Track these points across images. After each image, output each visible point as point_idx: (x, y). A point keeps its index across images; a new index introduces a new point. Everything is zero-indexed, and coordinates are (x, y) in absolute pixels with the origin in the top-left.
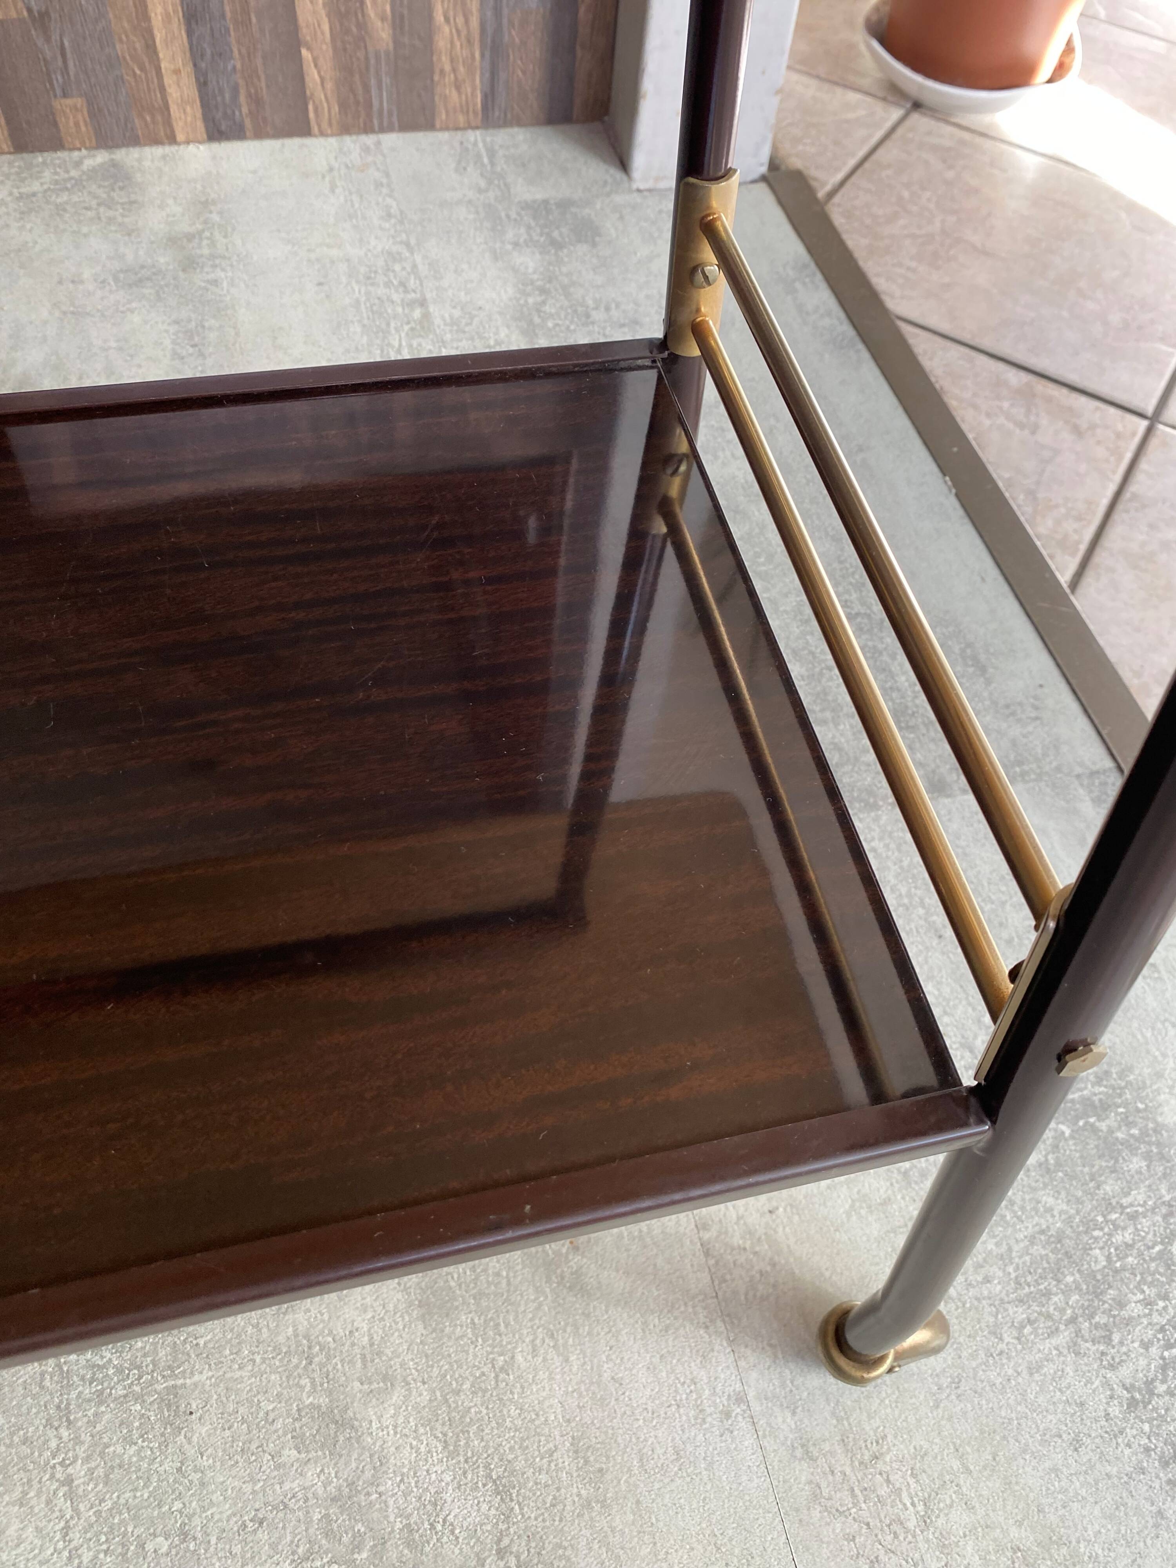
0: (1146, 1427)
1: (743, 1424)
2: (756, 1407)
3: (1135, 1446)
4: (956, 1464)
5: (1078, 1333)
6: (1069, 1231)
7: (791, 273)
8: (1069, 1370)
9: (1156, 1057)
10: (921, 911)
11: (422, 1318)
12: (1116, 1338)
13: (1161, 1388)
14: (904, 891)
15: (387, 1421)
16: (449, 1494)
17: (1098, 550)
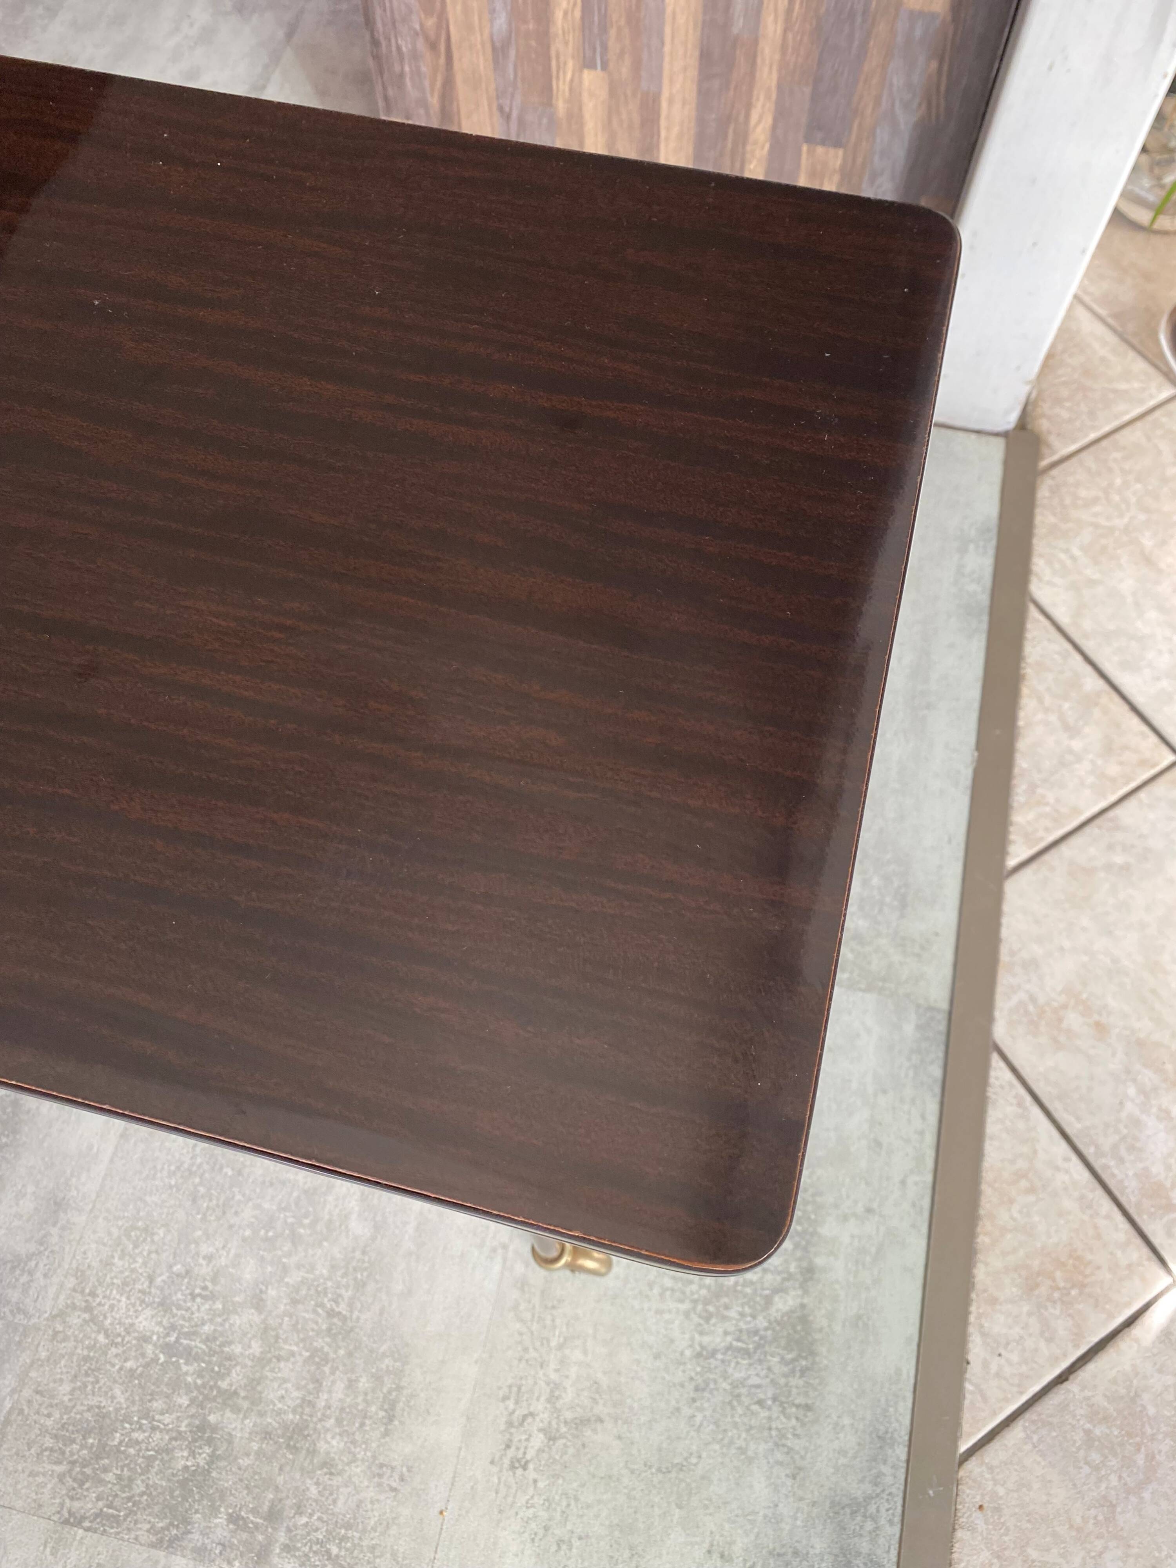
0: (699, 1369)
1: (499, 1259)
2: (510, 1255)
3: (688, 1373)
4: (591, 1331)
5: (694, 1309)
7: (973, 533)
8: (677, 1322)
12: (713, 1321)
13: (719, 1356)
16: (354, 1216)
17: (1053, 851)
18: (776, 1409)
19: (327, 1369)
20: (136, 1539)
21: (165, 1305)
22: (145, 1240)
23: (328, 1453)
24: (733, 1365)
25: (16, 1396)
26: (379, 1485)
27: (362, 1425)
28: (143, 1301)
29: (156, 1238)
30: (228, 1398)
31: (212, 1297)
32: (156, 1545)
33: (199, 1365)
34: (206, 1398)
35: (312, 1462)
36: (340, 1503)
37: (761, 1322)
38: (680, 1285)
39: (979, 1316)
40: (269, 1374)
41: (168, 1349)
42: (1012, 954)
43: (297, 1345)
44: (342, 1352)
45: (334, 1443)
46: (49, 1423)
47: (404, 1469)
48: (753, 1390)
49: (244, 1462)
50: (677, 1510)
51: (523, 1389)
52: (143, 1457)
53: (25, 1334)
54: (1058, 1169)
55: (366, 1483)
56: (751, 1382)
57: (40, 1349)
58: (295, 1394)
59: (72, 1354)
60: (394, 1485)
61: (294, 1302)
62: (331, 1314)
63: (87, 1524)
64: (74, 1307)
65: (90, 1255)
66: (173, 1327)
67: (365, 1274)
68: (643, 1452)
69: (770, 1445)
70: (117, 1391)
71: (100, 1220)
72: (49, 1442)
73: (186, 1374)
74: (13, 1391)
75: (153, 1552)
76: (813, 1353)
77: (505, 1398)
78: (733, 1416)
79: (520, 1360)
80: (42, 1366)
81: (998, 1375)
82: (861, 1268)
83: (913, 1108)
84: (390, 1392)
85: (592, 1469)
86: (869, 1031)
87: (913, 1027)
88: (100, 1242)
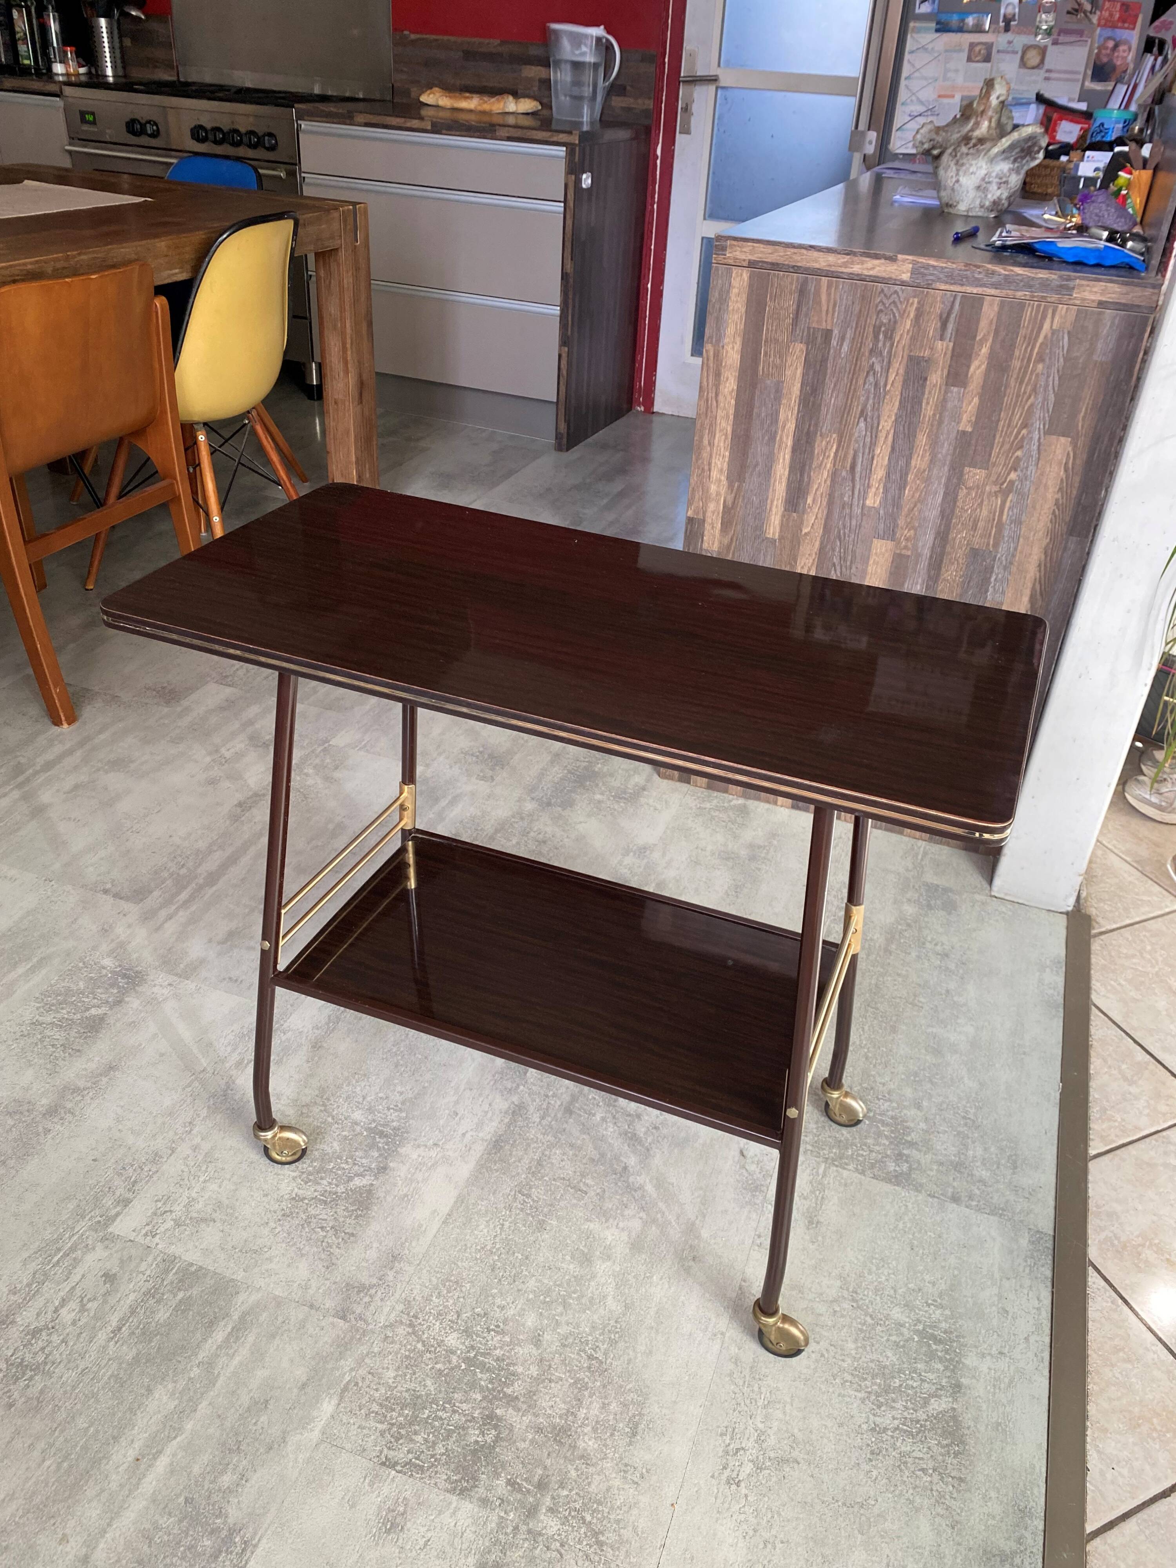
0: (873, 1439)
1: (718, 1341)
2: (726, 1338)
3: (865, 1440)
4: (789, 1400)
5: (868, 1397)
7: (1048, 962)
8: (855, 1405)
9: (979, 1341)
10: (911, 1236)
11: (630, 1249)
12: (883, 1408)
13: (890, 1433)
14: (909, 1225)
15: (603, 1268)
16: (610, 1298)
17: (1123, 1149)
18: (936, 1477)
19: (586, 1393)
20: (436, 1484)
21: (467, 1332)
22: (455, 1289)
23: (585, 1450)
24: (900, 1441)
25: (354, 1374)
26: (625, 1478)
27: (612, 1435)
28: (452, 1327)
29: (464, 1289)
30: (511, 1400)
31: (503, 1333)
32: (452, 1491)
33: (490, 1375)
34: (495, 1397)
35: (573, 1454)
36: (593, 1486)
37: (921, 1415)
38: (857, 1380)
39: (1094, 1439)
40: (543, 1390)
41: (467, 1360)
42: (1098, 1207)
43: (565, 1373)
44: (598, 1384)
45: (590, 1443)
46: (377, 1395)
47: (644, 1470)
48: (917, 1461)
49: (522, 1445)
50: (860, 1536)
51: (736, 1430)
52: (445, 1429)
53: (364, 1334)
54: (1147, 1349)
55: (614, 1475)
56: (914, 1455)
57: (374, 1345)
58: (563, 1406)
59: (397, 1353)
60: (636, 1480)
61: (564, 1346)
62: (590, 1357)
63: (399, 1468)
64: (401, 1323)
65: (415, 1292)
66: (473, 1348)
67: (617, 1336)
68: (831, 1490)
69: (933, 1501)
70: (429, 1382)
71: (425, 1271)
72: (375, 1407)
73: (481, 1379)
74: (352, 1370)
75: (448, 1495)
76: (963, 1442)
77: (722, 1435)
78: (901, 1476)
79: (734, 1411)
80: (374, 1356)
81: (1113, 1482)
82: (997, 1391)
83: (1031, 1293)
84: (634, 1416)
85: (791, 1494)
86: (994, 1239)
87: (1027, 1241)
88: (423, 1285)
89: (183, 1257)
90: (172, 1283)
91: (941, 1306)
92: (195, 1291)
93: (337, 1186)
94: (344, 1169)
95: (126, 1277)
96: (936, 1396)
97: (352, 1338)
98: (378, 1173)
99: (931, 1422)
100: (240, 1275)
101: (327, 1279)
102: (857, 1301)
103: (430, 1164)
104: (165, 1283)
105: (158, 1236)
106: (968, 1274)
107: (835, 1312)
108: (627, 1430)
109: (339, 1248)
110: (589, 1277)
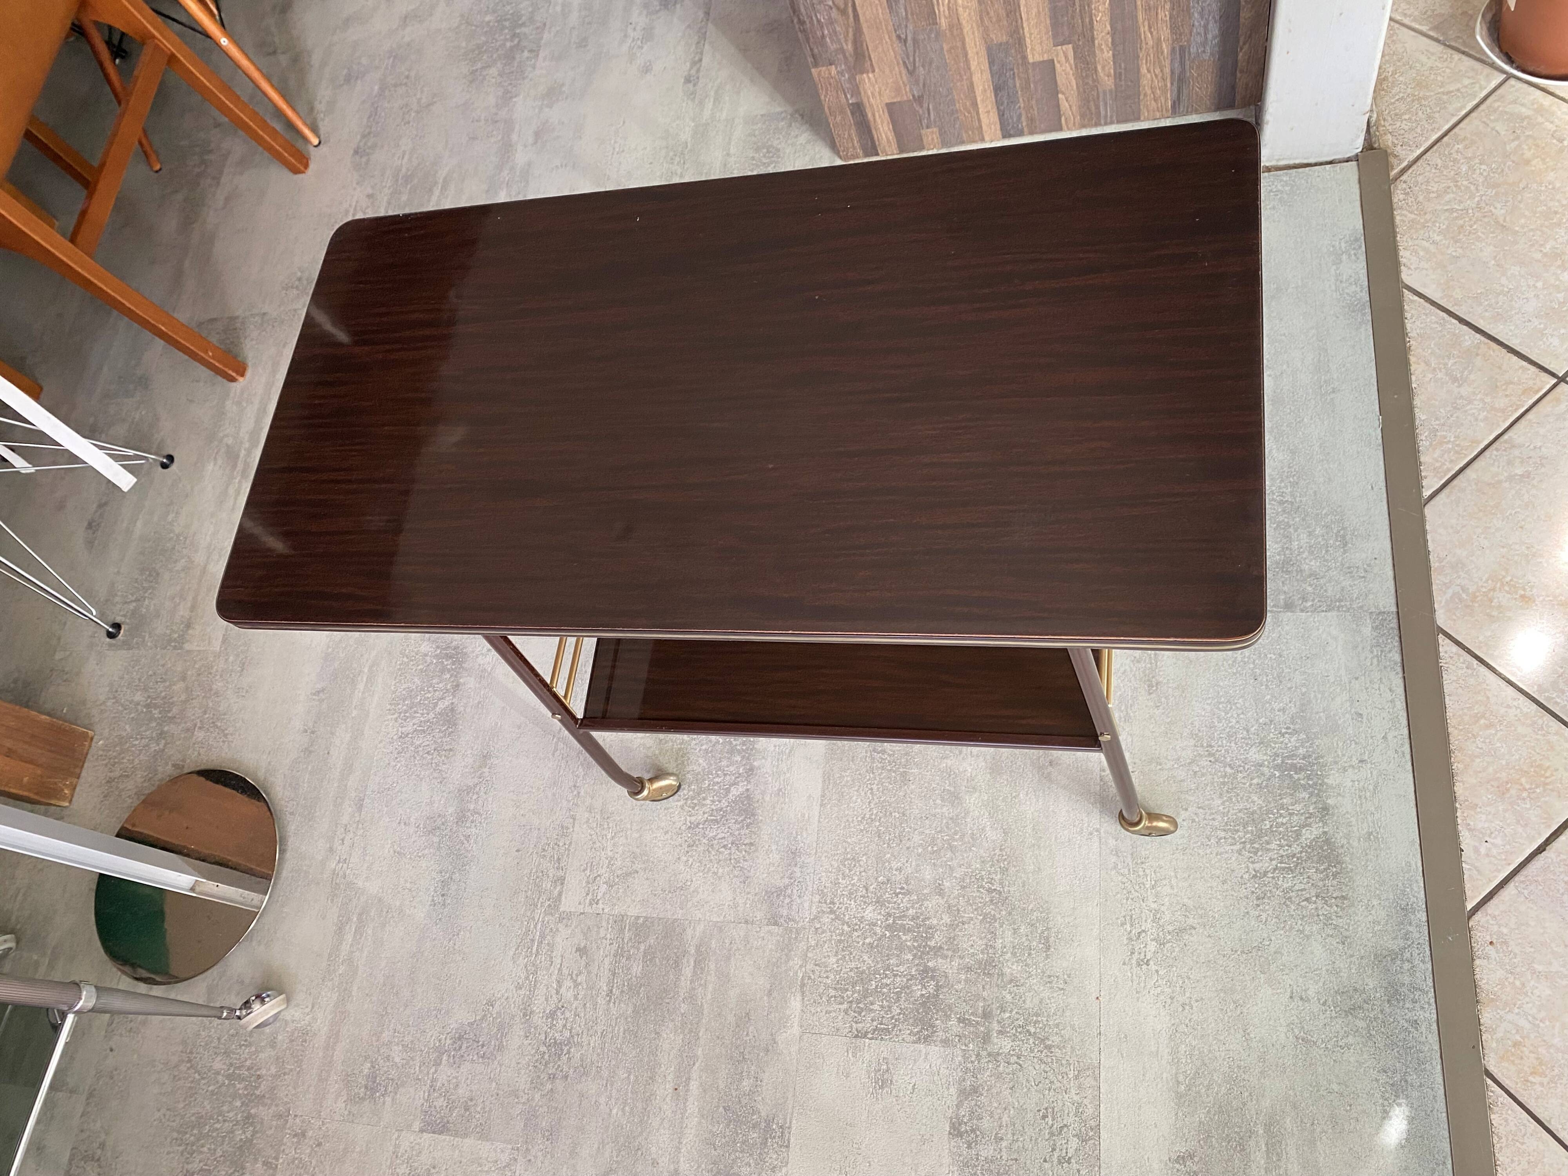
0: (1257, 886)
1: (1096, 839)
2: (1103, 834)
3: (1249, 889)
4: (1173, 874)
5: (1244, 847)
6: (1258, 812)
7: (1343, 247)
8: (1234, 859)
9: (1338, 755)
11: (990, 773)
12: (1260, 853)
13: (1270, 875)
14: (1247, 654)
15: (972, 801)
16: (988, 828)
17: (1461, 476)
18: (1320, 902)
19: (997, 924)
20: (903, 1040)
21: (880, 902)
22: (855, 866)
23: (1012, 974)
24: (1281, 879)
25: (804, 969)
26: (1051, 988)
27: (1029, 954)
28: (865, 902)
29: (862, 863)
30: (937, 951)
31: (909, 893)
32: (918, 1041)
33: (913, 935)
34: (923, 953)
35: (1002, 980)
36: (1028, 1002)
37: (1296, 848)
38: (1230, 834)
39: (1465, 819)
40: (959, 933)
41: (888, 927)
42: (1440, 560)
43: (973, 913)
44: (1004, 913)
45: (1014, 967)
46: (829, 981)
47: (1066, 976)
48: (1300, 893)
49: (959, 987)
50: (1262, 976)
51: (1134, 916)
52: (893, 993)
53: (798, 933)
54: (1509, 707)
55: (1042, 988)
56: (1297, 888)
57: (810, 940)
58: (980, 942)
60: (1061, 986)
61: (963, 888)
62: (990, 891)
63: (870, 1036)
64: (823, 912)
65: (823, 880)
66: (889, 915)
67: (1006, 863)
68: (1229, 943)
69: (1321, 925)
70: (866, 958)
71: (823, 858)
72: (832, 992)
73: (906, 941)
74: (801, 966)
75: (916, 1045)
76: (1340, 862)
77: (1122, 924)
78: (1289, 912)
79: (1127, 899)
80: (814, 949)
81: (1487, 855)
82: (1364, 801)
83: (1382, 686)
84: (1043, 933)
85: (1195, 958)
86: (1335, 639)
87: (1370, 629)
88: (827, 871)
89: (629, 914)
90: (631, 939)
91: (1296, 732)
92: (652, 941)
93: (720, 801)
94: (718, 783)
95: (594, 946)
96: (1307, 825)
97: (790, 939)
98: (749, 776)
99: (1306, 852)
100: (680, 913)
101: (748, 893)
102: (1213, 755)
103: (787, 751)
104: (626, 941)
105: (600, 902)
106: (1316, 687)
107: (1195, 772)
108: (1041, 946)
109: (746, 860)
110: (963, 815)
